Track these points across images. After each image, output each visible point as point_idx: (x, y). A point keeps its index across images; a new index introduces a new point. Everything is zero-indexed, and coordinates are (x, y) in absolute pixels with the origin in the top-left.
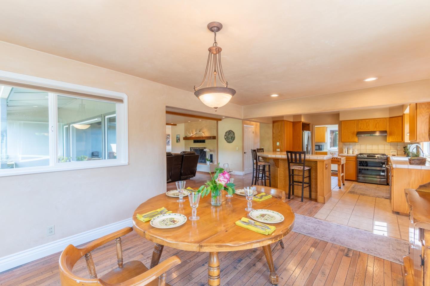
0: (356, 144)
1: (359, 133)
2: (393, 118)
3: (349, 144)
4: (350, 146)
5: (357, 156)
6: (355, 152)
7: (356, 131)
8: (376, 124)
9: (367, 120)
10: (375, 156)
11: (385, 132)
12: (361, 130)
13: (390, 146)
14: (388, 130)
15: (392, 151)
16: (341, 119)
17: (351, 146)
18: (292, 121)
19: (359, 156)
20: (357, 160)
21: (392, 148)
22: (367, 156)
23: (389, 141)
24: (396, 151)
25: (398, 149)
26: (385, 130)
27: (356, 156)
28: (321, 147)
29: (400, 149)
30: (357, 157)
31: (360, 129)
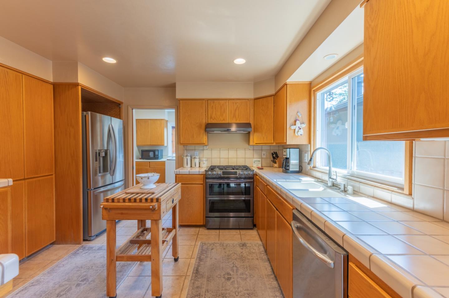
0: (205, 148)
1: (209, 127)
2: (261, 100)
3: (192, 147)
4: (195, 152)
5: (206, 174)
6: (204, 163)
7: (204, 121)
8: (236, 110)
9: (222, 102)
10: (236, 173)
11: (248, 125)
12: (211, 120)
13: (252, 151)
14: (252, 122)
15: (256, 160)
16: (179, 95)
17: (197, 153)
18: (51, 80)
19: (210, 173)
20: (206, 182)
21: (255, 156)
22: (224, 173)
23: (254, 142)
24: (260, 160)
25: (263, 157)
26: (248, 122)
27: (204, 173)
28: (157, 153)
29: (265, 157)
30: (206, 177)
31: (211, 118)
